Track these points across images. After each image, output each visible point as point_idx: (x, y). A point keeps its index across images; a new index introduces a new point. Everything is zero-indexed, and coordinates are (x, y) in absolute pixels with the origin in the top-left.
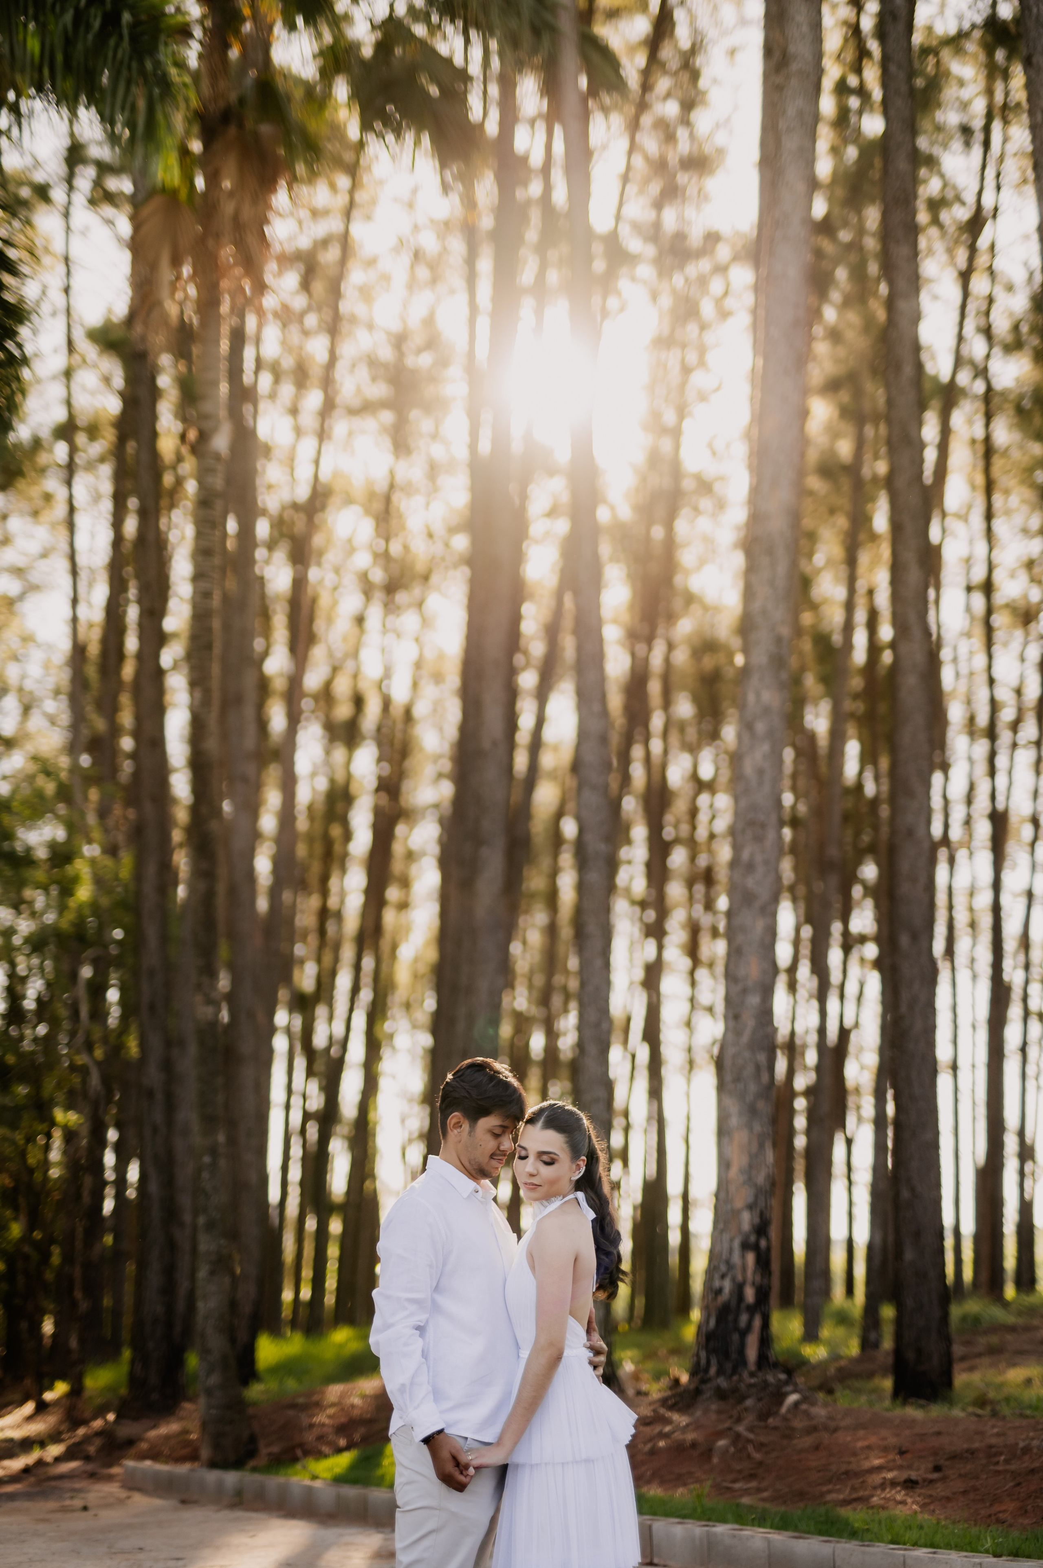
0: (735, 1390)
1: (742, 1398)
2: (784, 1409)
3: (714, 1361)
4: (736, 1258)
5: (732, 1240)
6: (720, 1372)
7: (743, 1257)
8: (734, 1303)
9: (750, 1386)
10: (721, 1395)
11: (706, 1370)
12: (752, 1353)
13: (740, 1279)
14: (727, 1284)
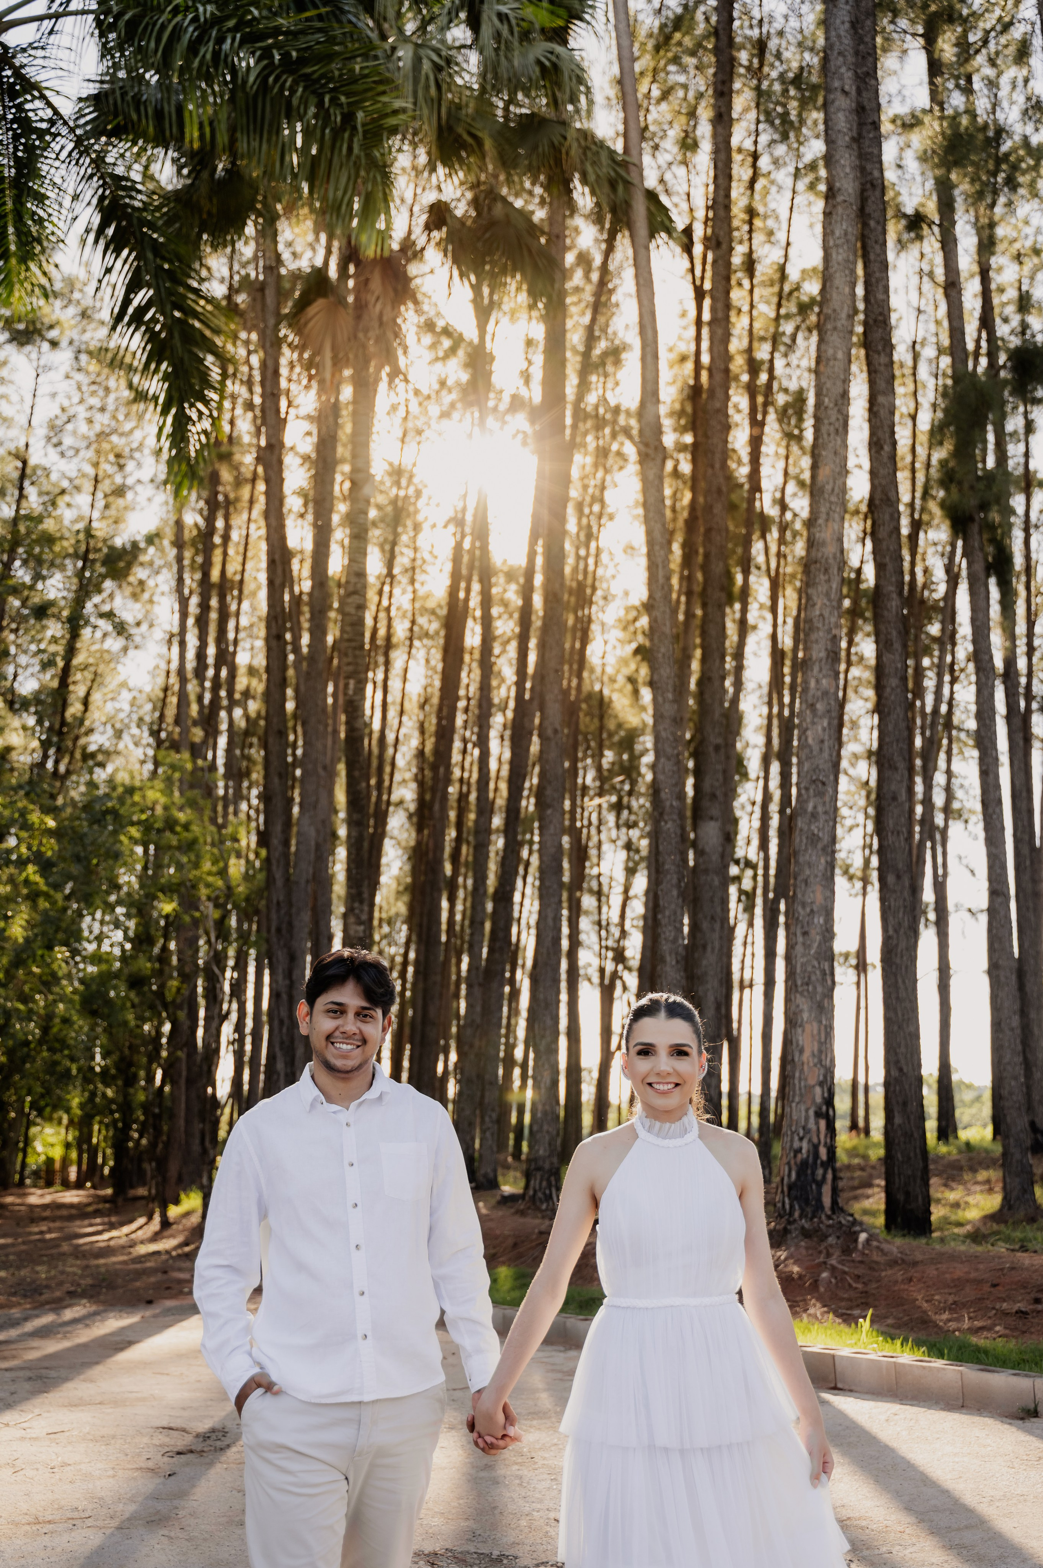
0: (817, 1230)
1: (825, 1237)
2: (860, 1246)
4: (812, 1125)
5: (807, 1110)
6: (801, 1217)
7: (817, 1123)
8: (811, 1160)
9: (829, 1226)
10: (806, 1234)
11: (791, 1214)
12: (827, 1200)
13: (815, 1140)
14: (805, 1145)
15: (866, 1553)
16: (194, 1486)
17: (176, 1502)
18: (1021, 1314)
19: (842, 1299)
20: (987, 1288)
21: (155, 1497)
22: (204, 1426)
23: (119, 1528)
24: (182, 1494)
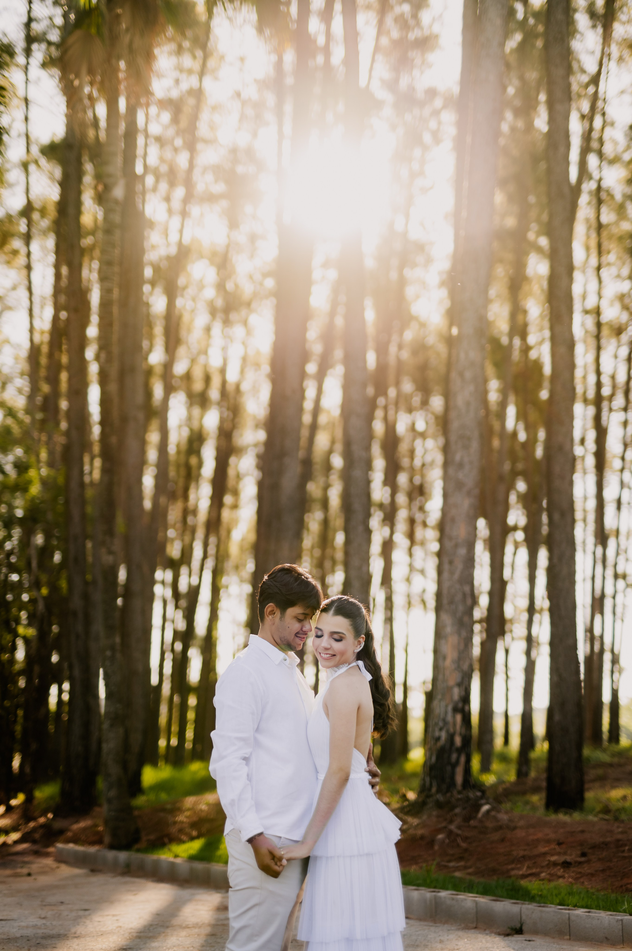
0: (448, 802)
1: (453, 808)
2: (480, 815)
3: (435, 784)
4: (449, 718)
5: (447, 706)
6: (438, 791)
7: (454, 717)
8: (448, 746)
9: (458, 800)
10: (439, 805)
11: (430, 789)
12: (459, 779)
13: (452, 730)
14: (444, 735)
20: (553, 846)
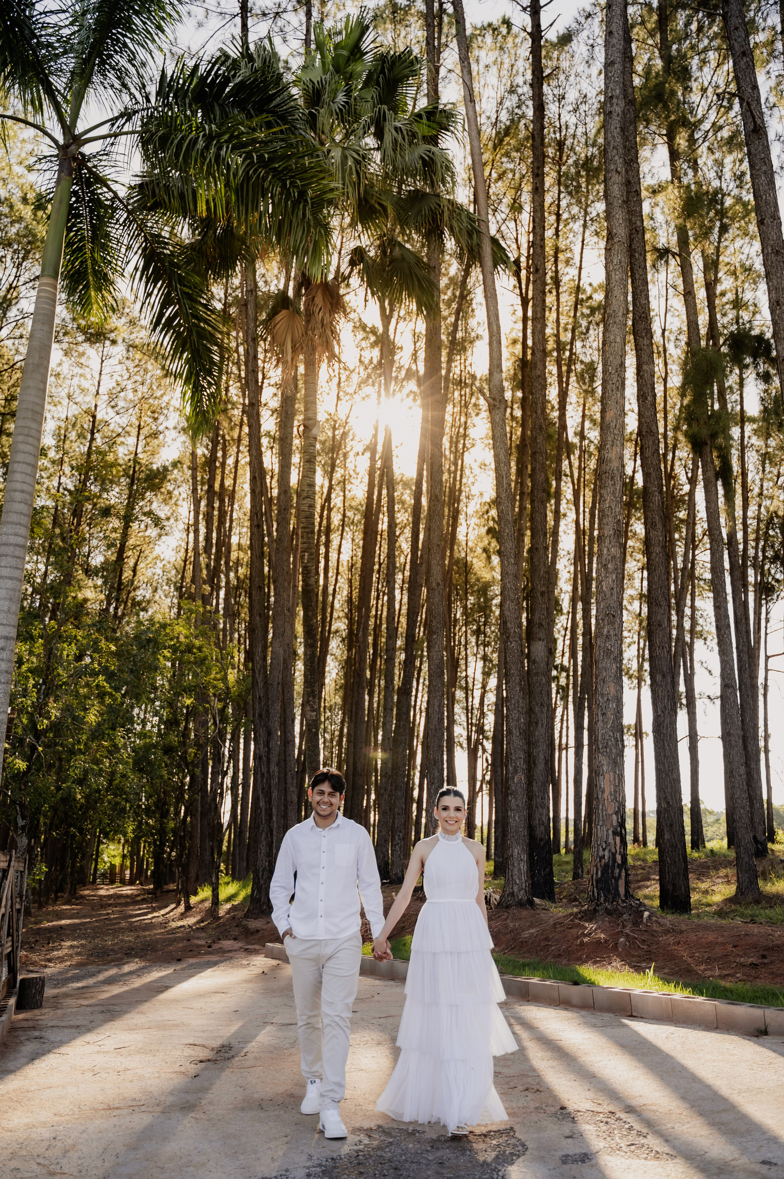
0: (616, 910)
1: (621, 914)
2: (644, 920)
3: (602, 894)
4: (611, 840)
5: (607, 830)
6: (605, 901)
7: (614, 839)
8: (611, 863)
9: (624, 907)
10: (609, 913)
11: (598, 900)
12: (622, 890)
13: (613, 851)
14: (606, 853)
15: (657, 1128)
16: (212, 1084)
17: (200, 1095)
18: (753, 966)
19: (634, 956)
20: (730, 948)
21: (186, 1091)
22: (216, 1044)
23: (163, 1112)
24: (205, 1090)
